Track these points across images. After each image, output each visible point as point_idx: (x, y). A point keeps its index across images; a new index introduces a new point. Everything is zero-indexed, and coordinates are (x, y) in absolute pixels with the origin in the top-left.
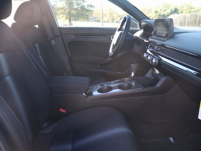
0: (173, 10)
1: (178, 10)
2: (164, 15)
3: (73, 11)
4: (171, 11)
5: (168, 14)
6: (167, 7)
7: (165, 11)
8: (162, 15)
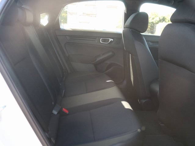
0: (161, 18)
1: (166, 19)
2: (152, 22)
3: (64, 14)
4: (159, 19)
5: (156, 22)
6: (155, 15)
7: (153, 19)
8: (151, 22)
